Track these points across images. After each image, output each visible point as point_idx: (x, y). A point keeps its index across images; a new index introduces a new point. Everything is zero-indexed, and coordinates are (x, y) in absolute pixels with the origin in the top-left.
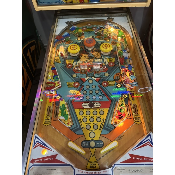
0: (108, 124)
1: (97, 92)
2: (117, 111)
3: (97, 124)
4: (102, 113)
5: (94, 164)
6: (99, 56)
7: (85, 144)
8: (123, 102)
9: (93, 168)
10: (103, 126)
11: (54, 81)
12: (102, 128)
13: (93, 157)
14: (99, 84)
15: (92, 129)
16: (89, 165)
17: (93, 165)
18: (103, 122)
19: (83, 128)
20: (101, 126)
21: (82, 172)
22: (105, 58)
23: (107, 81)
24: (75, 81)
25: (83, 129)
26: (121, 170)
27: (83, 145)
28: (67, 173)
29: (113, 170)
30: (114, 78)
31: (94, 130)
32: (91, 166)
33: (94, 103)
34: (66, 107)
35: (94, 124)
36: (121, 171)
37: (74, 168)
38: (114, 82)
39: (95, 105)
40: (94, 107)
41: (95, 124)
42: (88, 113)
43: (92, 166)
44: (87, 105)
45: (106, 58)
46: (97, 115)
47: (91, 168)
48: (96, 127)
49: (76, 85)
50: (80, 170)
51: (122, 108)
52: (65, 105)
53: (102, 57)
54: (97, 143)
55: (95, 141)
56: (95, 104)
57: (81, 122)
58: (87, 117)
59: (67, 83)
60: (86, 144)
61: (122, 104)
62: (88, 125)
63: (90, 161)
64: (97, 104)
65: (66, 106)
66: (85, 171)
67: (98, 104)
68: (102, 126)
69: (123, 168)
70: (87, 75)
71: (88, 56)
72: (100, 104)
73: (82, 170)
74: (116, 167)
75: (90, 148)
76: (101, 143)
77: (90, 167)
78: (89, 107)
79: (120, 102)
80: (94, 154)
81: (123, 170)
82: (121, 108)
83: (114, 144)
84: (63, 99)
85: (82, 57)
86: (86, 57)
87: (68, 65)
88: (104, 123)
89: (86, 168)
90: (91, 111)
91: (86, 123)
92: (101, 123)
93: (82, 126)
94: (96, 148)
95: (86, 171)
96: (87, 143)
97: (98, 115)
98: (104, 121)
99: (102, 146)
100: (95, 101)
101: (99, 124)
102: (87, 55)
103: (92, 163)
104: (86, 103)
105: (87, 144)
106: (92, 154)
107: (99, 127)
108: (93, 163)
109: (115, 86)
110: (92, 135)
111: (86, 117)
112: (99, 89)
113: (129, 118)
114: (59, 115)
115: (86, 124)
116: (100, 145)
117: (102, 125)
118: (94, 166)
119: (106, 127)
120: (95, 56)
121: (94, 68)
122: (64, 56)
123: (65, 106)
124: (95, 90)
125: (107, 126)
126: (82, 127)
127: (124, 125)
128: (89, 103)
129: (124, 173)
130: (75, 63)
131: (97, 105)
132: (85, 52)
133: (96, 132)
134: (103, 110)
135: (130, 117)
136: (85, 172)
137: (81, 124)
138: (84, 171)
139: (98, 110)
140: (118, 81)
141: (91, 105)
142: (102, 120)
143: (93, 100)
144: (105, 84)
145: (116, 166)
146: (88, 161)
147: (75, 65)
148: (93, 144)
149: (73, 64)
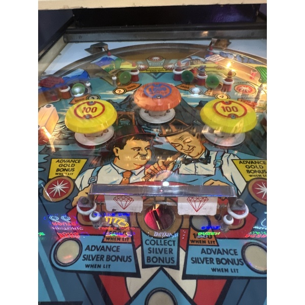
6: (198, 150)
22: (224, 159)
45: (232, 157)
53: (213, 155)
70: (139, 251)
71: (147, 148)
85: (122, 148)
86: (139, 149)
87: (51, 186)
102: (144, 144)
120: (179, 148)
121: (181, 212)
122: (51, 142)
130: (89, 173)
132: (137, 131)
147: (85, 184)
149: (78, 183)
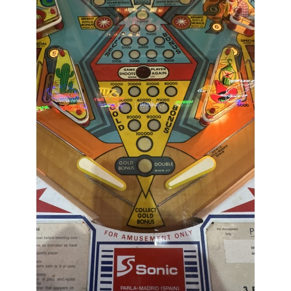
0: (186, 119)
1: (159, 41)
2: (216, 82)
3: (158, 119)
4: (171, 91)
5: (149, 213)
7: (125, 166)
8: (230, 61)
9: (145, 225)
10: (173, 123)
11: (42, 6)
12: (171, 128)
13: (146, 197)
14: (166, 21)
15: (144, 129)
16: (135, 217)
17: (147, 216)
18: (173, 113)
19: (121, 128)
20: (170, 122)
21: (116, 235)
23: (185, 15)
24: (100, 14)
25: (120, 130)
26: (228, 232)
27: (120, 168)
28: (72, 238)
29: (205, 229)
30: (205, 10)
31: (150, 131)
32: (140, 219)
33: (150, 68)
34: (73, 72)
35: (149, 119)
36: (227, 234)
37: (92, 224)
38: (205, 18)
39: (153, 73)
40: (149, 78)
41: (154, 119)
42: (134, 91)
43: (144, 219)
44: (131, 72)
46: (158, 97)
47: (140, 225)
48: (154, 125)
49: (104, 22)
50: (109, 230)
51: (228, 75)
52: (71, 67)
54: (157, 164)
55: (152, 159)
56: (153, 69)
57: (115, 114)
58: (131, 100)
59: (80, 18)
60: (127, 165)
61: (229, 66)
62: (135, 119)
63: (138, 206)
64: (158, 71)
65: (73, 68)
66: (123, 233)
67: (161, 71)
68: (171, 124)
69: (233, 226)
72: (166, 71)
73: (114, 231)
74: (213, 223)
75: (138, 176)
76: (167, 164)
77: (139, 222)
78: (137, 78)
79: (222, 60)
80: (149, 190)
81: (234, 231)
82: (225, 75)
83: (206, 165)
84: (65, 51)
88: (175, 117)
89: (127, 225)
90: (144, 86)
91: (129, 115)
92: (170, 117)
93: (118, 123)
94: (154, 175)
95: (127, 234)
96: (132, 162)
97: (162, 95)
98: (177, 112)
99: (172, 171)
100: (153, 62)
101: (164, 119)
103: (142, 213)
104: (129, 68)
105: (130, 166)
106: (142, 190)
107: (163, 126)
108: (146, 213)
109: (208, 28)
110: (145, 144)
111: (129, 102)
112: (164, 35)
113: (243, 103)
114: (54, 91)
115: (128, 117)
116: (165, 168)
117: (172, 121)
118: (150, 219)
119: (181, 124)
123: (72, 70)
124: (154, 37)
125: (185, 123)
126: (117, 125)
127: (228, 122)
128: (136, 68)
129: (235, 238)
131: (159, 73)
133: (155, 136)
134: (175, 86)
135: (245, 103)
136: (124, 237)
137: (114, 118)
138: (120, 233)
139: (162, 86)
140: (216, 16)
141: (143, 73)
142: (171, 109)
143: (148, 61)
144: (182, 22)
145: (212, 220)
146: (133, 207)
148: (146, 165)
